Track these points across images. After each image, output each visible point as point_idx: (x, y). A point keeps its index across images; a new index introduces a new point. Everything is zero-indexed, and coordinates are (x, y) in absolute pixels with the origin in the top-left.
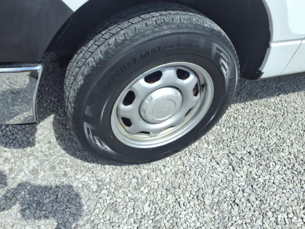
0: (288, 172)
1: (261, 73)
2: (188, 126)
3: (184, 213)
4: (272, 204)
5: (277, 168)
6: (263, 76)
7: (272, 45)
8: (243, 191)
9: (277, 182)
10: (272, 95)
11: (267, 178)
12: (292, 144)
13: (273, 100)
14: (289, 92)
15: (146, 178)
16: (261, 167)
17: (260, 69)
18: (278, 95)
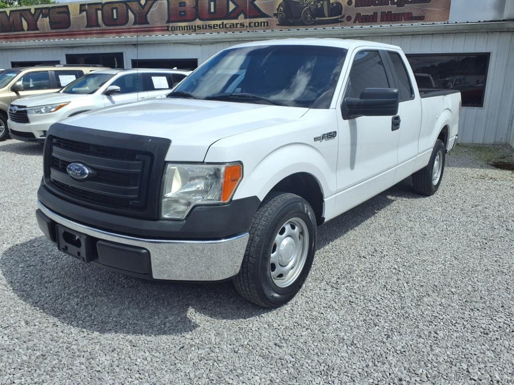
0: (367, 279)
1: (324, 219)
2: (301, 263)
3: (329, 316)
4: (370, 295)
5: (360, 279)
6: (326, 220)
7: (325, 200)
8: (351, 296)
9: (364, 285)
10: (324, 245)
11: (358, 285)
12: (358, 266)
13: (328, 247)
14: (334, 240)
15: (291, 311)
16: (351, 282)
17: (323, 216)
18: (328, 243)
